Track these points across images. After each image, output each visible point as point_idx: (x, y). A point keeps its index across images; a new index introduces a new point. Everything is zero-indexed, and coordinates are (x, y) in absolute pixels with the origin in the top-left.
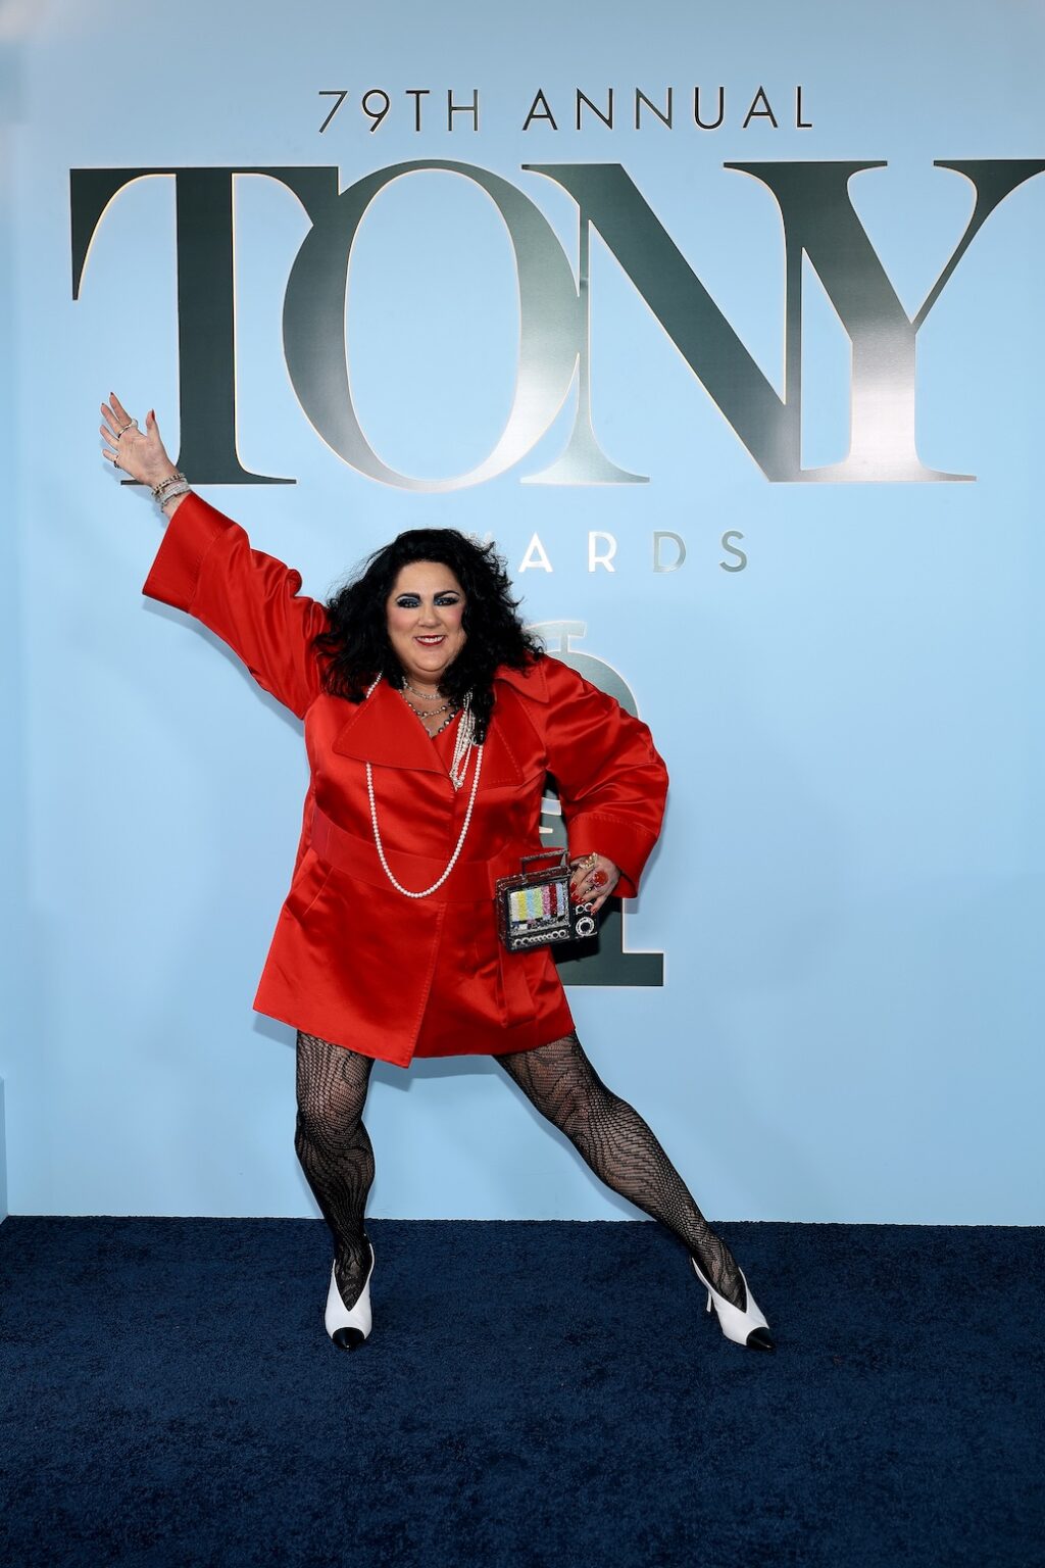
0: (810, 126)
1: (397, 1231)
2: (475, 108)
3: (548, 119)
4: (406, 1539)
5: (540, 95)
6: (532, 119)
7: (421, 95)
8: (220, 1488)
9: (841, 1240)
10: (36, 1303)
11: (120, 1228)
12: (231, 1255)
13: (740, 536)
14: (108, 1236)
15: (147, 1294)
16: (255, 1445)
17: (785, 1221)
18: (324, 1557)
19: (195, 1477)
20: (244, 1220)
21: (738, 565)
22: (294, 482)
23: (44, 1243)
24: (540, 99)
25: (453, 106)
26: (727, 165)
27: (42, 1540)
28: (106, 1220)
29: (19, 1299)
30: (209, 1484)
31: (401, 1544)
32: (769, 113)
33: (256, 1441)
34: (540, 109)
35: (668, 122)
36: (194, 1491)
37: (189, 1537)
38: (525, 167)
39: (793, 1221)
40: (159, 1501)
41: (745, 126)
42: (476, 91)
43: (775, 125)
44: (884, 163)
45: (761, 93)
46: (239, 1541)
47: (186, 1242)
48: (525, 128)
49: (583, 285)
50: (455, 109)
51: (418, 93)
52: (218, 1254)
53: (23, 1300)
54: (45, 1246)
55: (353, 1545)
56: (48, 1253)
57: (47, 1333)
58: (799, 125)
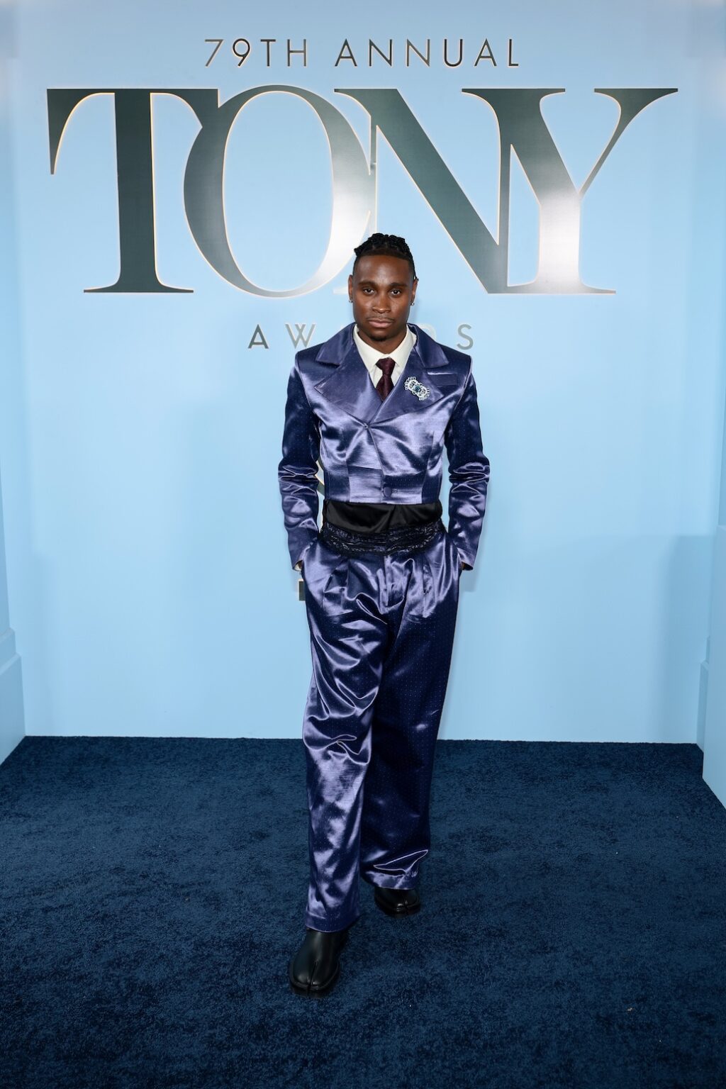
0: (517, 65)
1: (259, 746)
2: (304, 52)
3: (351, 60)
4: (252, 943)
5: (346, 43)
6: (341, 59)
7: (270, 43)
8: (143, 911)
9: (523, 752)
10: (40, 792)
11: (92, 744)
12: (159, 760)
13: (469, 327)
14: (85, 749)
15: (106, 787)
16: (165, 883)
17: (490, 739)
18: (203, 955)
19: (129, 903)
20: (167, 738)
21: (469, 344)
22: (192, 291)
23: (46, 753)
24: (346, 46)
25: (291, 49)
26: (464, 90)
27: (36, 944)
28: (85, 739)
29: (29, 790)
30: (137, 908)
31: (248, 946)
32: (491, 56)
33: (166, 880)
34: (346, 53)
35: (427, 62)
36: (129, 912)
37: (123, 942)
38: (336, 90)
39: (495, 739)
40: (106, 919)
41: (476, 65)
42: (305, 41)
43: (495, 65)
44: (563, 90)
45: (486, 43)
46: (153, 945)
47: (132, 753)
48: (336, 65)
49: (373, 167)
50: (292, 52)
51: (268, 41)
52: (150, 761)
53: (31, 790)
54: (46, 756)
55: (221, 947)
56: (48, 760)
57: (45, 812)
58: (510, 65)
